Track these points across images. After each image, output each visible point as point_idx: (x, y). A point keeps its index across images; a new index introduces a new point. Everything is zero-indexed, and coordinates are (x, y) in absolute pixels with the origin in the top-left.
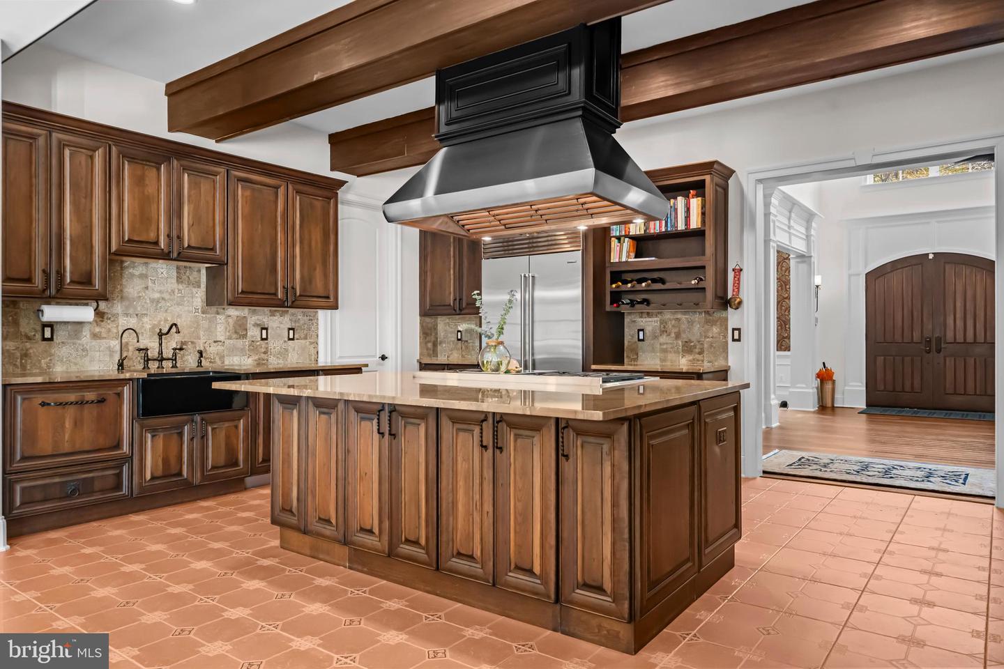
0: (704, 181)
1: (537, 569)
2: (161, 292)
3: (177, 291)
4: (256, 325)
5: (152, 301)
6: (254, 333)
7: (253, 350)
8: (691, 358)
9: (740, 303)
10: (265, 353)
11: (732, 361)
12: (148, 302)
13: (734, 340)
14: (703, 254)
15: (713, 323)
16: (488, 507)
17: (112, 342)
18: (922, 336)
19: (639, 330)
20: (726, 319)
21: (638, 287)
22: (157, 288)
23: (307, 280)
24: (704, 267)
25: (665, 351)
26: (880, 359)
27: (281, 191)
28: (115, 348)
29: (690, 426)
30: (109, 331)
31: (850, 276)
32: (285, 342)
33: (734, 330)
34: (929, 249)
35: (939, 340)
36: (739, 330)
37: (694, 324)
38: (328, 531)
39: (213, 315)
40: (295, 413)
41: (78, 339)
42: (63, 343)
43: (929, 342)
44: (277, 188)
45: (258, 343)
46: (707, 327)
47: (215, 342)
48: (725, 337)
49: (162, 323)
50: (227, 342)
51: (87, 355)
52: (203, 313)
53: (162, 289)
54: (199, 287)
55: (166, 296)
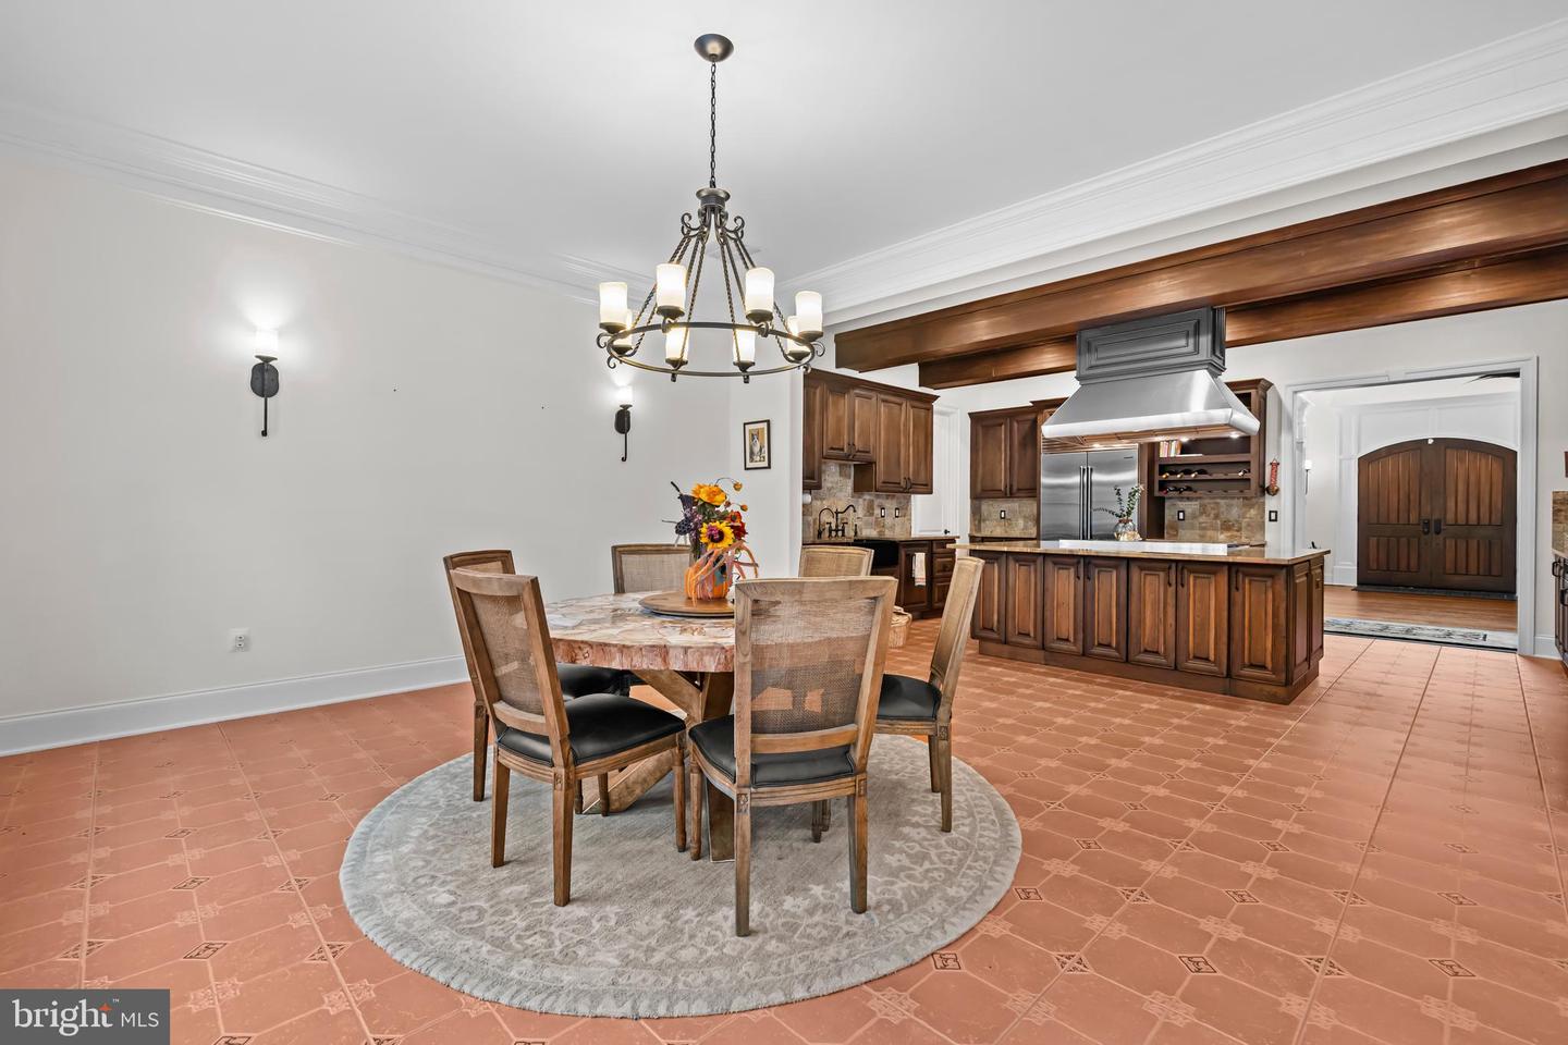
0: (1250, 394)
1: (1212, 657)
2: (831, 482)
3: (842, 481)
4: (879, 506)
6: (878, 511)
7: (877, 525)
8: (1229, 534)
9: (1277, 490)
11: (1268, 537)
13: (1270, 520)
14: (1249, 452)
15: (1252, 506)
16: (1171, 620)
18: (1420, 520)
19: (1179, 512)
20: (1264, 503)
21: (1186, 477)
23: (917, 472)
24: (1249, 462)
25: (1204, 529)
26: (1373, 541)
27: (904, 405)
29: (1307, 575)
31: (1341, 461)
32: (895, 517)
33: (1270, 512)
34: (1430, 434)
35: (1438, 522)
36: (1276, 512)
37: (1233, 509)
38: (1027, 641)
39: (858, 500)
40: (996, 565)
43: (1427, 524)
44: (900, 405)
45: (880, 519)
46: (1244, 510)
47: (858, 519)
48: (1263, 517)
52: (853, 498)
53: (833, 480)
54: (850, 479)
55: (835, 486)
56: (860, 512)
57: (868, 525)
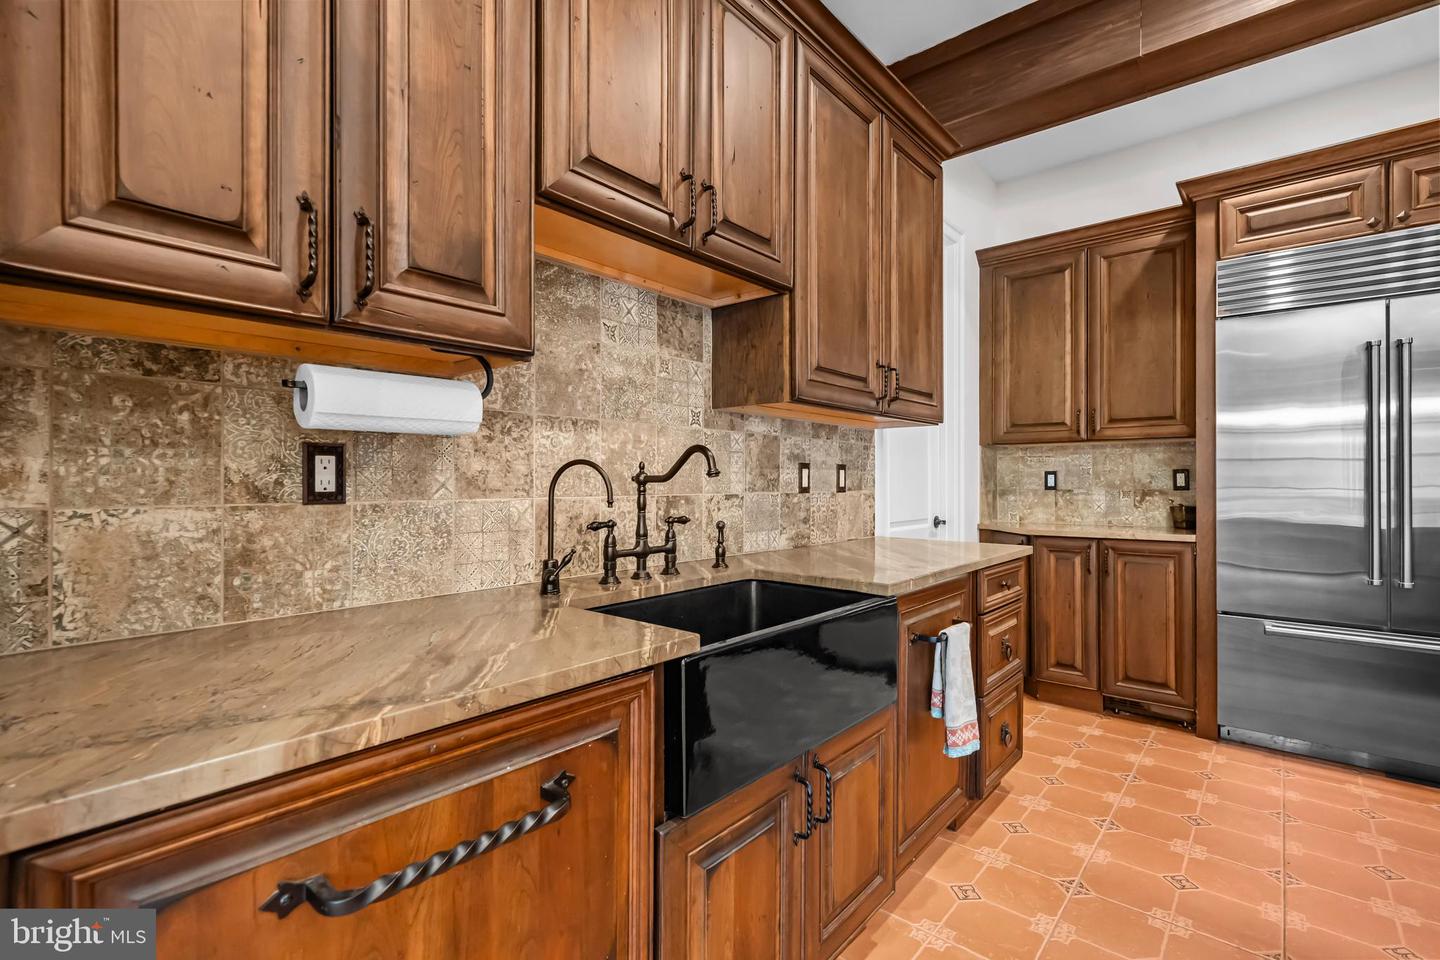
2: (626, 363)
3: (658, 364)
4: (793, 457)
5: (609, 385)
6: (788, 474)
7: (787, 515)
10: (806, 521)
12: (599, 387)
17: (514, 502)
22: (618, 349)
23: (908, 354)
28: (523, 522)
30: (508, 468)
32: (833, 494)
39: (724, 432)
41: (422, 494)
42: (374, 508)
44: (867, 119)
45: (795, 500)
47: (728, 497)
49: (630, 447)
50: (749, 496)
51: (447, 547)
52: (707, 425)
53: (631, 354)
54: (700, 358)
55: (638, 376)
56: (736, 474)
57: (758, 517)
